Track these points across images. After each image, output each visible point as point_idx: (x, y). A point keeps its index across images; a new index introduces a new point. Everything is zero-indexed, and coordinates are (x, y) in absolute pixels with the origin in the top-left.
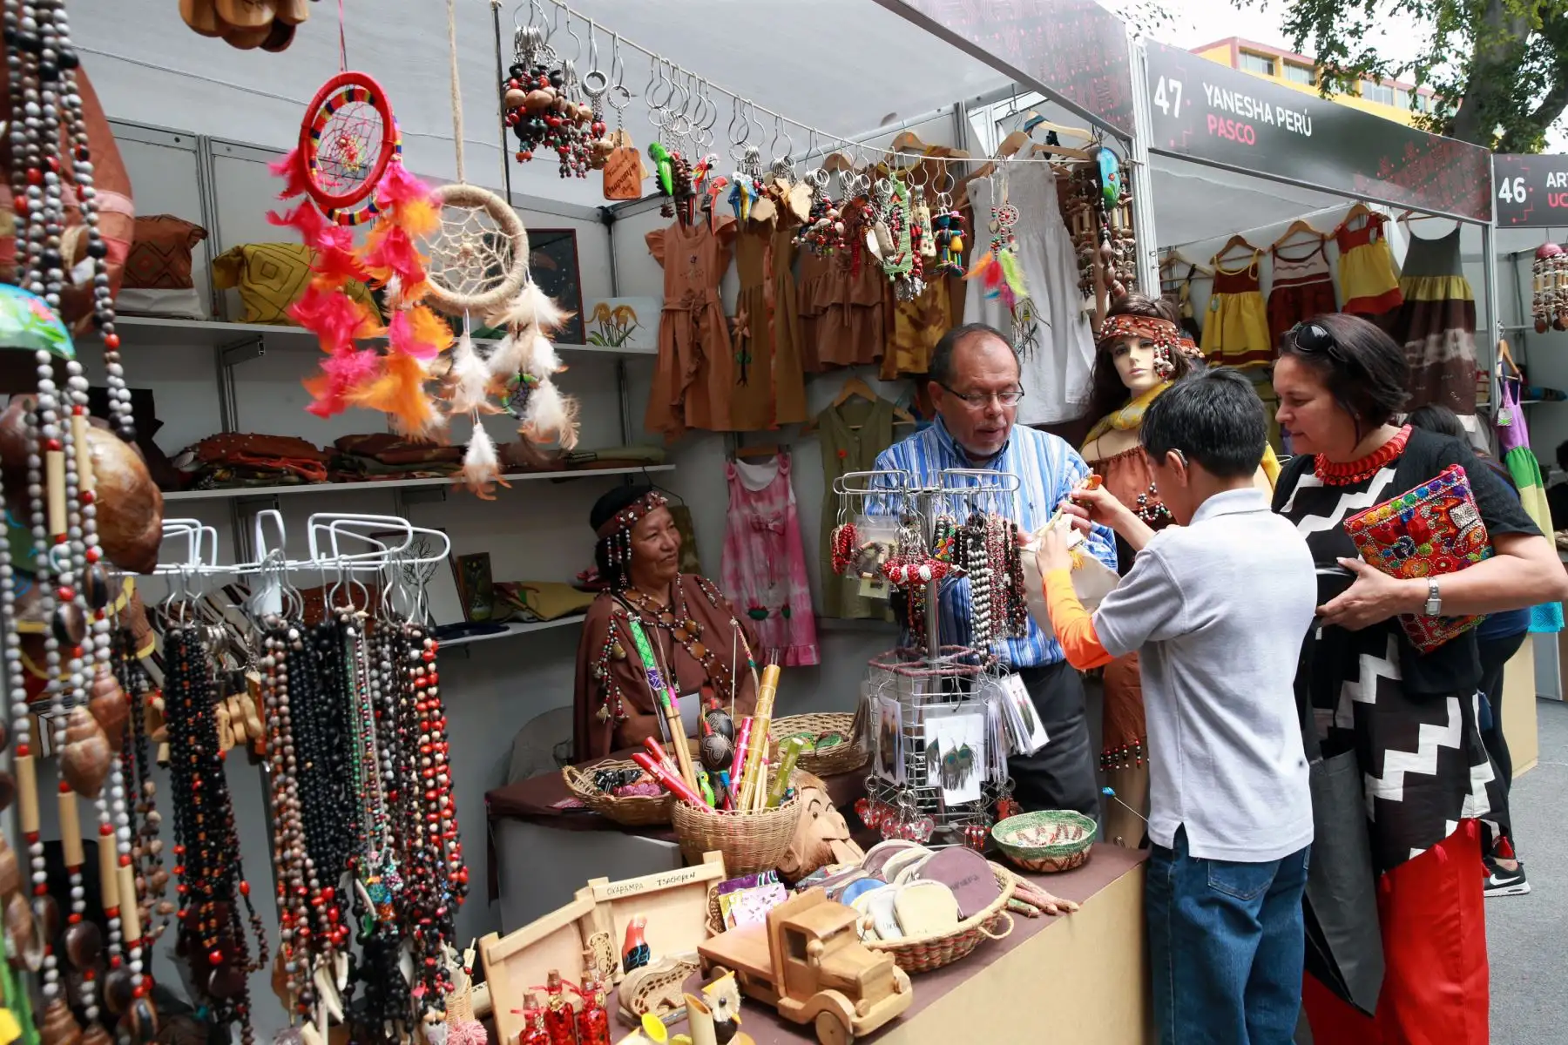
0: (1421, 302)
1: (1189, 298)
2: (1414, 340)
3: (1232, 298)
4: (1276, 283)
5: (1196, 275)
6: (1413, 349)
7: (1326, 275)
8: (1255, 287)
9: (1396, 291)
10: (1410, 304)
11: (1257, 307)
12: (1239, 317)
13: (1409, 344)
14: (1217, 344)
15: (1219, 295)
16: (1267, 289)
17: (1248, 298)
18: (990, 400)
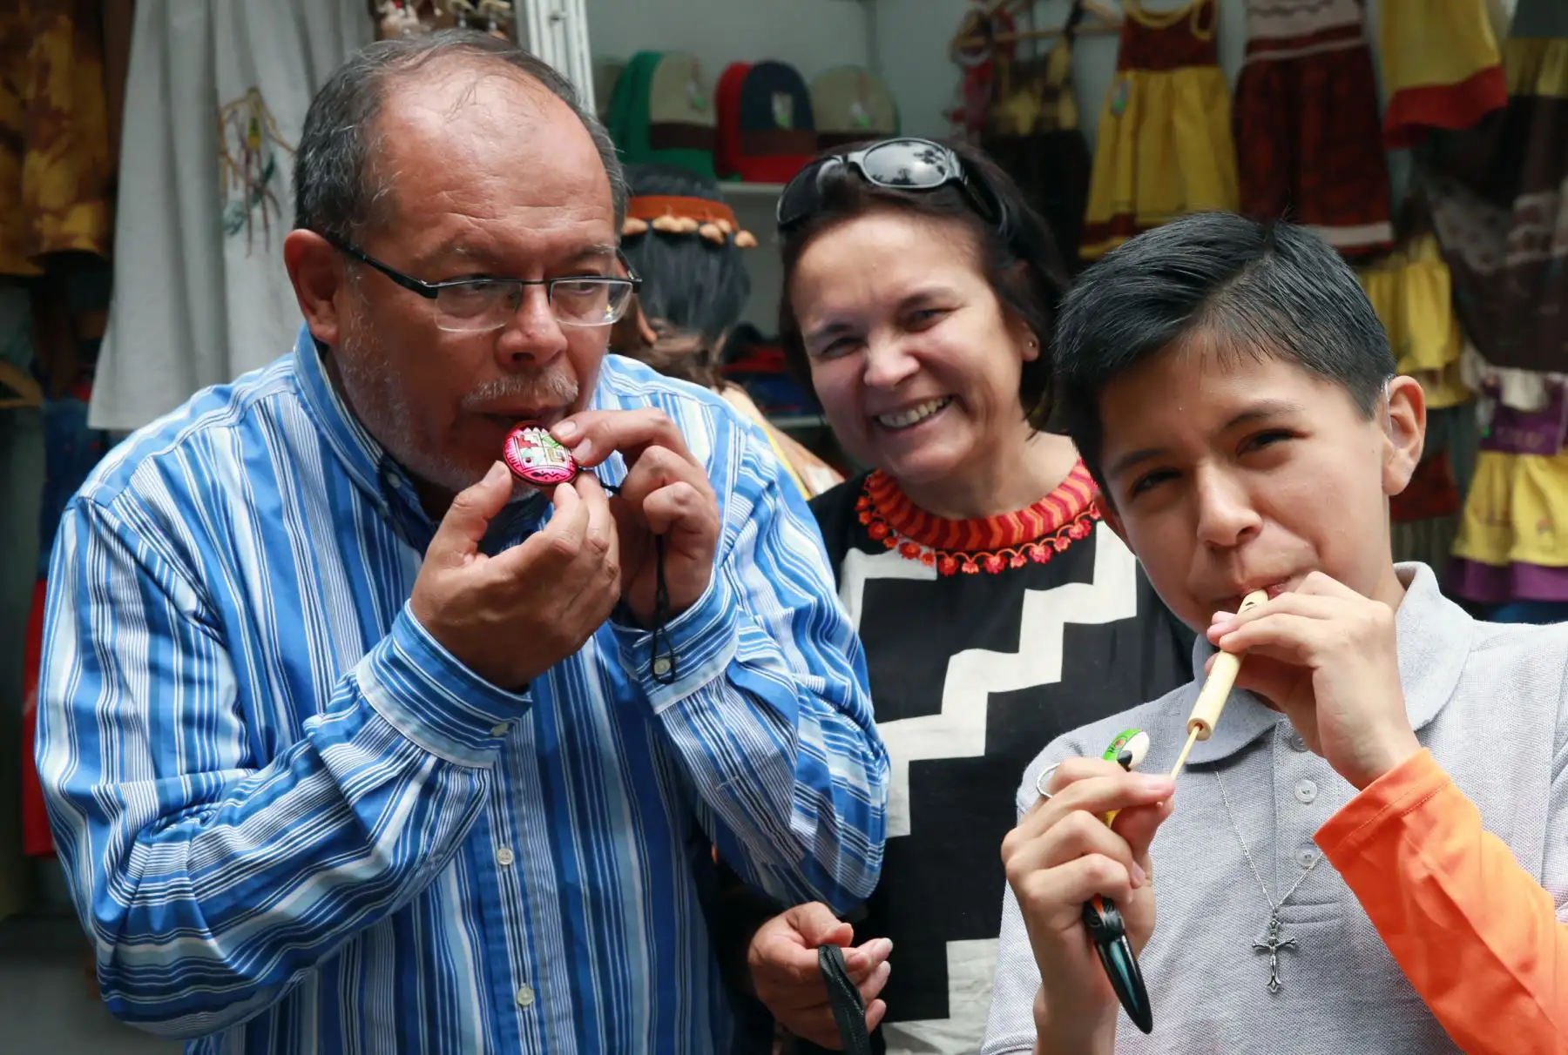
0: (1547, 100)
1: (1070, 81)
2: (1535, 190)
3: (1156, 82)
4: (1253, 46)
5: (1085, 25)
6: (1532, 215)
7: (1353, 30)
8: (1206, 55)
9: (1493, 73)
10: (1525, 103)
11: (1208, 107)
12: (1168, 129)
13: (1524, 202)
14: (1123, 194)
15: (1130, 76)
16: (1235, 60)
17: (1189, 83)
18: (518, 301)
